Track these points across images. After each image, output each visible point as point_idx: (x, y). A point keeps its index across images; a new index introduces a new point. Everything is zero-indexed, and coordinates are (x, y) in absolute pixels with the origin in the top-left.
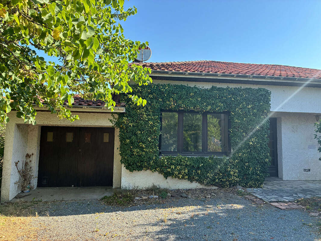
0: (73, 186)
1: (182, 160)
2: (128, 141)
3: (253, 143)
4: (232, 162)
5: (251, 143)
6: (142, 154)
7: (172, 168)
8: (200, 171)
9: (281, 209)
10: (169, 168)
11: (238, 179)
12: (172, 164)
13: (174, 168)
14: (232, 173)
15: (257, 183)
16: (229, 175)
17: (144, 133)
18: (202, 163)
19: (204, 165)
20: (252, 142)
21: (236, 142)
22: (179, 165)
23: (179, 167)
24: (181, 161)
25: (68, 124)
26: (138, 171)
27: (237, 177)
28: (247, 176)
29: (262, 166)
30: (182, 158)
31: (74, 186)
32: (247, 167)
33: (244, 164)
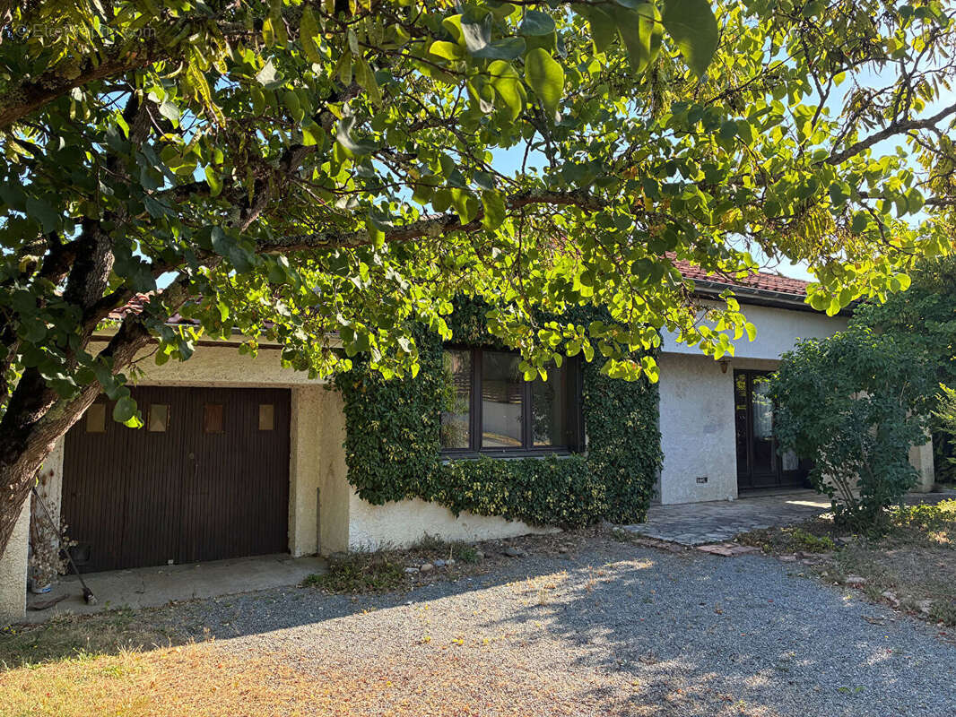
0: (171, 562)
1: (497, 469)
2: (376, 424)
3: (633, 423)
4: (593, 468)
5: (630, 423)
6: (408, 457)
7: (475, 488)
8: (530, 492)
9: (725, 556)
10: (469, 489)
11: (605, 506)
12: (475, 479)
13: (479, 488)
14: (595, 492)
15: (638, 511)
16: (589, 499)
17: (411, 402)
18: (537, 471)
19: (540, 477)
20: (633, 420)
21: (599, 421)
22: (490, 480)
23: (490, 486)
24: (493, 471)
25: (205, 380)
26: (396, 501)
27: (603, 503)
28: (621, 498)
29: (647, 475)
30: (494, 462)
31: (174, 564)
32: (622, 476)
33: (618, 471)
